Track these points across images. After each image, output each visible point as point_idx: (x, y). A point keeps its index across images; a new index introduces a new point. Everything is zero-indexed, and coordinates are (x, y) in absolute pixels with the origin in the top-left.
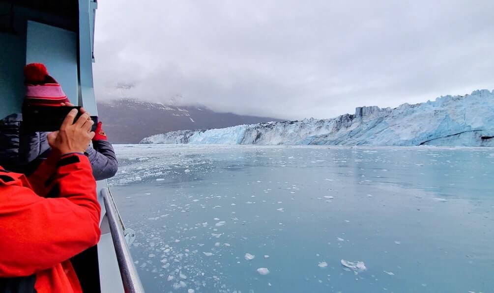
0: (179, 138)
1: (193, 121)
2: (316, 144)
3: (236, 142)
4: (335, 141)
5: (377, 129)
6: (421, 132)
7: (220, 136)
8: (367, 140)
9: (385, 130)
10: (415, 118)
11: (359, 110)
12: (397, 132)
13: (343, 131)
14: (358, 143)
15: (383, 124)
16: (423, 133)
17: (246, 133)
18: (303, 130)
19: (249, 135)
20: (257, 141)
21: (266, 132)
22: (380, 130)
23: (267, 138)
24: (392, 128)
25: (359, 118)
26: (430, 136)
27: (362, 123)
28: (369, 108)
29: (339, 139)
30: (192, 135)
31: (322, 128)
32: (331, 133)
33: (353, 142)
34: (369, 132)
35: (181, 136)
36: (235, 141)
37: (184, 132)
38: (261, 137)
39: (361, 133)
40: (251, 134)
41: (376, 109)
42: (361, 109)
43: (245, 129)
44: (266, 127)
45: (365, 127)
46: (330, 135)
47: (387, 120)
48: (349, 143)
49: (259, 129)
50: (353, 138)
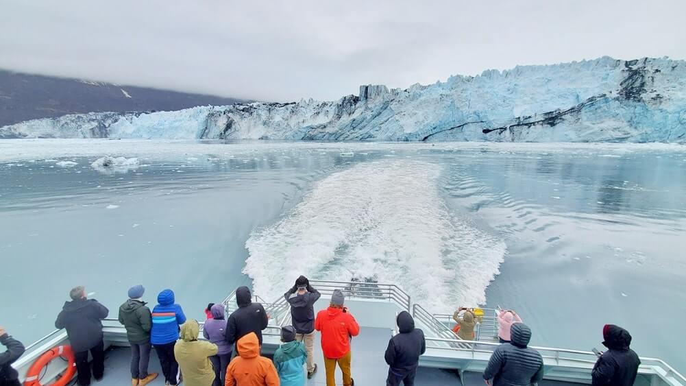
0: (87, 127)
1: (127, 95)
2: (312, 139)
3: (194, 135)
4: (335, 134)
5: (383, 118)
6: (426, 122)
7: (167, 124)
8: (372, 132)
9: (390, 120)
10: (421, 104)
11: (364, 90)
12: (402, 122)
13: (346, 119)
14: (361, 137)
15: (389, 112)
16: (427, 124)
17: (209, 121)
18: (294, 117)
19: (213, 123)
20: (227, 134)
21: (242, 118)
22: (386, 119)
23: (243, 129)
24: (397, 117)
25: (364, 102)
26: (434, 128)
27: (367, 108)
28: (375, 88)
29: (340, 131)
30: (116, 121)
31: (320, 115)
32: (330, 123)
33: (356, 135)
34: (374, 121)
35: (93, 123)
36: (193, 132)
37: (100, 116)
38: (233, 127)
39: (364, 123)
40: (216, 121)
41: (383, 89)
42: (367, 88)
43: (207, 113)
44: (243, 110)
45: (369, 114)
46: (329, 125)
47: (393, 106)
48: (351, 137)
49: (230, 115)
50: (357, 130)
